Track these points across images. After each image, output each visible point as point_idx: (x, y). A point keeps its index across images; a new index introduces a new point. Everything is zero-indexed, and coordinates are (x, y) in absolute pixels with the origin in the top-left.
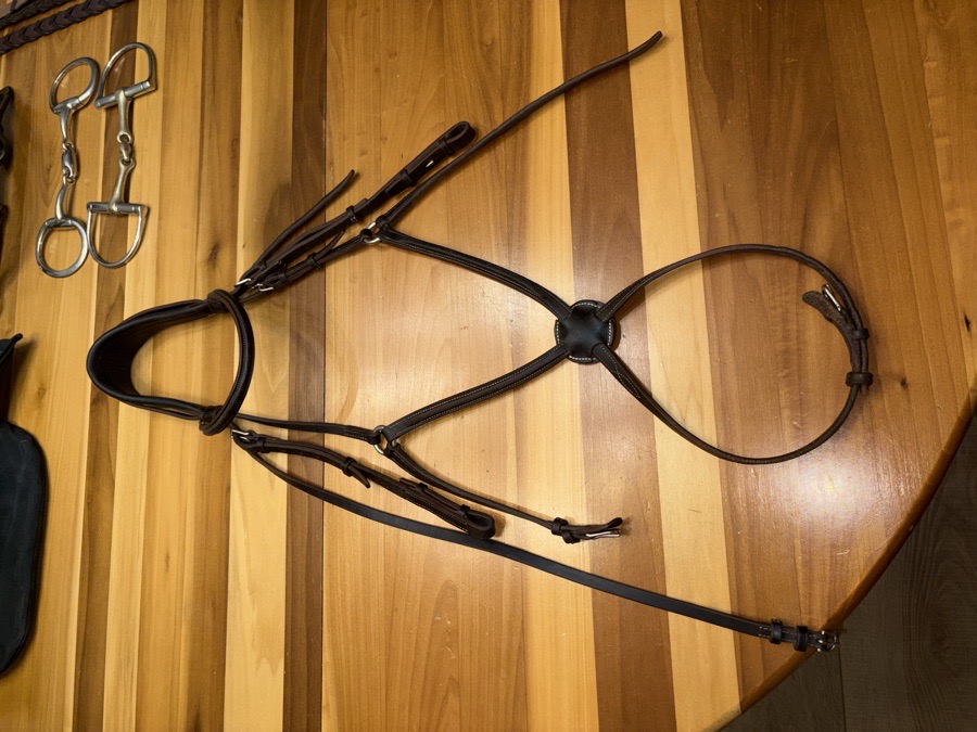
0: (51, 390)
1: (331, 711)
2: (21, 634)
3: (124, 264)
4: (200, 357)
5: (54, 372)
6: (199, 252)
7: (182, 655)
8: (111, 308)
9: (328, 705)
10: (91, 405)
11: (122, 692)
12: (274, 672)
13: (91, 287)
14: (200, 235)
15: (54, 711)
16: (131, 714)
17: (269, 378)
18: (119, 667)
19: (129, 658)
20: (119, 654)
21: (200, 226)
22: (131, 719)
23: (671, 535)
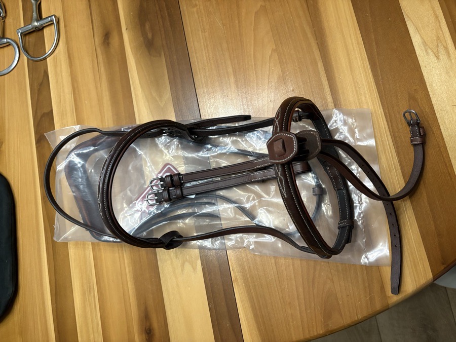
0: (6, 142)
1: (239, 282)
2: (10, 291)
3: (45, 58)
4: (108, 98)
5: (7, 132)
6: (96, 39)
7: (128, 275)
8: (41, 85)
9: (236, 278)
10: (36, 144)
11: (88, 309)
12: (194, 269)
13: (24, 75)
14: (95, 30)
15: (40, 334)
16: (97, 321)
17: (158, 99)
18: (84, 294)
19: (90, 287)
20: (83, 286)
21: (94, 25)
22: (98, 324)
23: (445, 122)
